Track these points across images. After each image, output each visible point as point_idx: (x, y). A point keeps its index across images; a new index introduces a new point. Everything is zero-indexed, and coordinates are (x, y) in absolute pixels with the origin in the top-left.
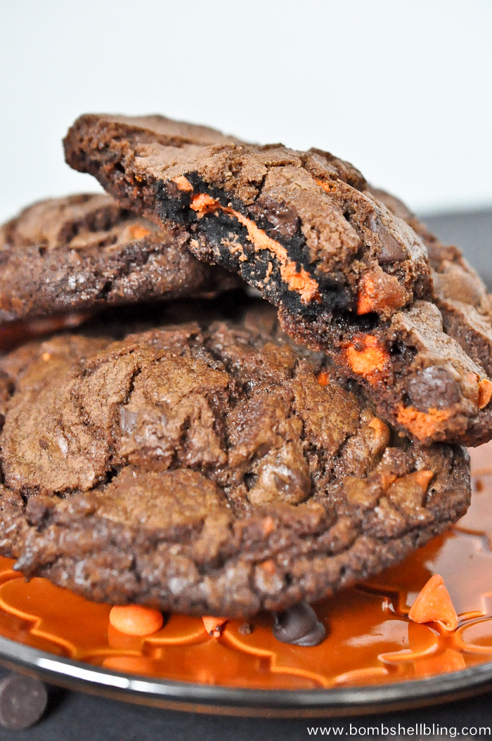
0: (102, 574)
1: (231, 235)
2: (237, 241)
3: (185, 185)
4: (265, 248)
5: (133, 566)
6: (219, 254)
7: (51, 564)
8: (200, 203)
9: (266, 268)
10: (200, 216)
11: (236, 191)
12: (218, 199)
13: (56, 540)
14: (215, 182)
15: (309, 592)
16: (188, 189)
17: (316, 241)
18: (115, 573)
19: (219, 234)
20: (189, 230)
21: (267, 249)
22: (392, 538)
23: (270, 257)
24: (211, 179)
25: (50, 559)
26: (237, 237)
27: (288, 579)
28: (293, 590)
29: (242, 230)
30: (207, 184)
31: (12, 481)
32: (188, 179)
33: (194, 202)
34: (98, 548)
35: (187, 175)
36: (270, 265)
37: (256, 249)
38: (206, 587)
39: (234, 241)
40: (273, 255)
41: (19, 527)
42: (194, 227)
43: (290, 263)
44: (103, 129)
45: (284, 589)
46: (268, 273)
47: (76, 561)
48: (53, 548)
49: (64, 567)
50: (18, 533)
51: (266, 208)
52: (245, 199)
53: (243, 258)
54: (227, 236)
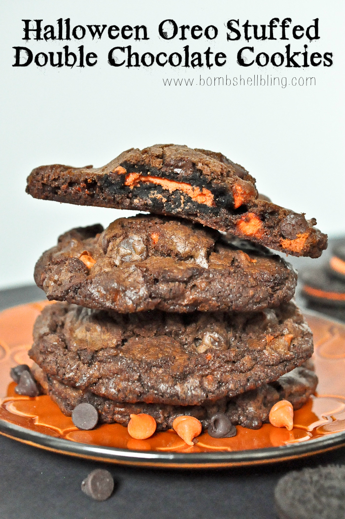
0: (123, 384)
1: (152, 192)
2: (157, 193)
3: (122, 170)
4: (175, 190)
5: (139, 380)
6: (151, 202)
7: (95, 383)
8: (131, 179)
9: (181, 199)
10: (132, 188)
11: (151, 163)
12: (141, 173)
13: (99, 370)
14: (139, 161)
15: (231, 390)
16: (124, 172)
17: (208, 169)
18: (130, 384)
19: (146, 193)
20: (128, 197)
21: (177, 190)
22: (273, 365)
23: (180, 193)
24: (136, 160)
25: (96, 380)
26: (156, 192)
27: (220, 383)
28: (223, 389)
29: (158, 187)
30: (134, 165)
31: (72, 347)
32: (123, 166)
33: (127, 180)
34: (120, 371)
35: (121, 165)
36: (182, 197)
37: (171, 192)
38: (178, 388)
39: (156, 194)
40: (181, 192)
41: (78, 366)
42: (130, 195)
43: (195, 188)
44: (53, 169)
45: (218, 388)
46: (182, 201)
47: (109, 379)
48: (97, 374)
49: (103, 383)
50: (77, 369)
51: (172, 166)
52: (158, 166)
53: (164, 200)
54: (150, 193)
